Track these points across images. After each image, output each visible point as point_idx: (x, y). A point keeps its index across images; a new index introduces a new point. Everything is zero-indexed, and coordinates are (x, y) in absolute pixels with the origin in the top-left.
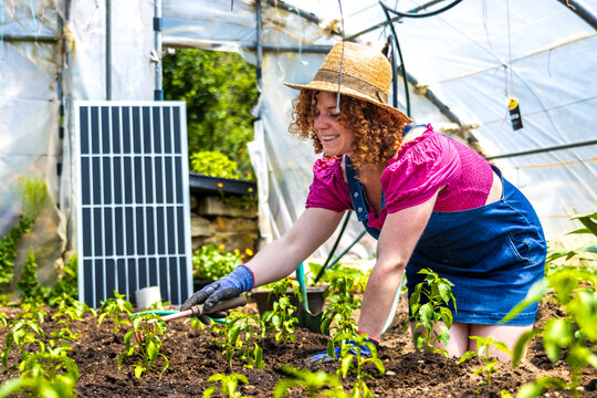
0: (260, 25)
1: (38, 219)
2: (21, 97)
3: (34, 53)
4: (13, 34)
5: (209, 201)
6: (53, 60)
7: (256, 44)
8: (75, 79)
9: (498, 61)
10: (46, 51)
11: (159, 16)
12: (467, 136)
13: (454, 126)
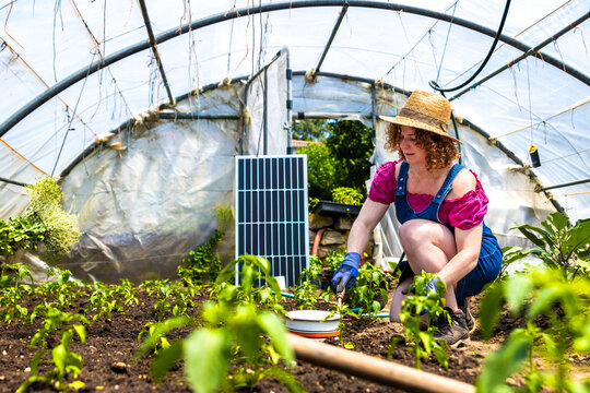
0: (375, 101)
1: (227, 232)
2: (217, 154)
3: (226, 127)
4: (212, 115)
5: (341, 220)
6: (237, 131)
7: (372, 114)
8: (250, 142)
9: (539, 119)
10: (233, 125)
11: (291, 99)
12: (528, 173)
13: (518, 166)
